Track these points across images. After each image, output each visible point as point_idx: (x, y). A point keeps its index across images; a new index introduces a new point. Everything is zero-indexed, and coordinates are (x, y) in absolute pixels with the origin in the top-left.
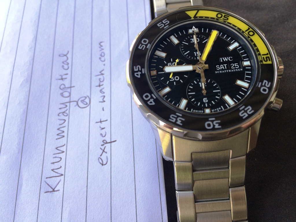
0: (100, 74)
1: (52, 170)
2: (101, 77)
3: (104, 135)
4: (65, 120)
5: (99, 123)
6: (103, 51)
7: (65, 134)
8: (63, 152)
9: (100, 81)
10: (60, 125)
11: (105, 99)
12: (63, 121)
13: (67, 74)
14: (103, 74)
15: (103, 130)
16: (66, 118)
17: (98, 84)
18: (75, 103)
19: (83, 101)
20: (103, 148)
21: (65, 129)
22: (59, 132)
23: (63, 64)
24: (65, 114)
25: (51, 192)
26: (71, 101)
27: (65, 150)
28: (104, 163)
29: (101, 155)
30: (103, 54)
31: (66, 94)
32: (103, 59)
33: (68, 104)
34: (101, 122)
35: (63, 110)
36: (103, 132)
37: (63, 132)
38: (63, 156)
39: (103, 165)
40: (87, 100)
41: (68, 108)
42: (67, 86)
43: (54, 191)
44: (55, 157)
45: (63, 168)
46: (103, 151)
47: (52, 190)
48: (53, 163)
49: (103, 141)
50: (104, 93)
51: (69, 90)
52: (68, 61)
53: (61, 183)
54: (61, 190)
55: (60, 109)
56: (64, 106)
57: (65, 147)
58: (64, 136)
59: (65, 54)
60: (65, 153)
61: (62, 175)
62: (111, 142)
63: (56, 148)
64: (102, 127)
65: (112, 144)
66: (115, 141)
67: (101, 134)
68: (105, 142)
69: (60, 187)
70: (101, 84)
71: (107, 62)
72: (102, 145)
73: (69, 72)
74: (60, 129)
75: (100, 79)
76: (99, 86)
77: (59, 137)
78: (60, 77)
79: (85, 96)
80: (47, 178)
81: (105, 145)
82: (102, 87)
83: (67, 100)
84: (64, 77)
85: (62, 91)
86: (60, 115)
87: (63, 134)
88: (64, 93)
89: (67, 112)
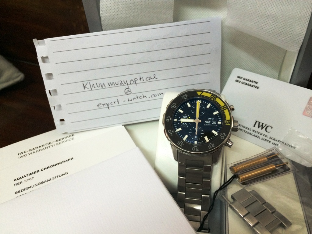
0: (144, 96)
1: (93, 84)
2: (143, 97)
3: (112, 104)
4: (118, 85)
5: (117, 101)
6: (158, 95)
7: (111, 86)
8: (102, 87)
9: (140, 97)
10: (116, 83)
11: (130, 101)
12: (117, 84)
13: (143, 80)
14: (144, 97)
15: (114, 103)
16: (119, 85)
17: (138, 96)
18: (127, 88)
19: (129, 91)
20: (106, 104)
21: (113, 85)
22: (112, 83)
23: (149, 77)
24: (121, 84)
25: (84, 86)
26: (129, 85)
27: (103, 88)
28: (99, 106)
29: (102, 104)
30: (155, 96)
31: (132, 82)
32: (153, 96)
33: (127, 84)
34: (118, 101)
35: (123, 83)
36: (113, 103)
37: (112, 85)
38: (101, 87)
39: (98, 105)
40: (129, 93)
41: (125, 84)
42: (136, 82)
43: (84, 87)
44: (99, 84)
45: (95, 89)
46: (104, 105)
47: (85, 86)
48: (96, 84)
49: (109, 104)
50: (133, 100)
51: (134, 83)
52: (151, 79)
53: (88, 90)
54: (85, 90)
55: (124, 81)
56: (125, 83)
57: (105, 87)
58: (110, 86)
59: (155, 77)
60: (101, 88)
61: (92, 89)
62: (108, 107)
63: (104, 84)
64: (115, 102)
65: (108, 108)
66: (109, 109)
67: (112, 103)
68: (108, 105)
69: (86, 89)
70: (138, 98)
71: (151, 98)
72: (107, 104)
73: (145, 80)
74: (113, 84)
75: (141, 97)
76: (137, 97)
77: (109, 84)
78: (141, 77)
79: (132, 92)
80: (90, 83)
81: (107, 105)
82: (137, 98)
83: (129, 83)
84: (142, 79)
85: (133, 80)
86: (121, 82)
87: (111, 85)
88: (132, 81)
89: (122, 85)
